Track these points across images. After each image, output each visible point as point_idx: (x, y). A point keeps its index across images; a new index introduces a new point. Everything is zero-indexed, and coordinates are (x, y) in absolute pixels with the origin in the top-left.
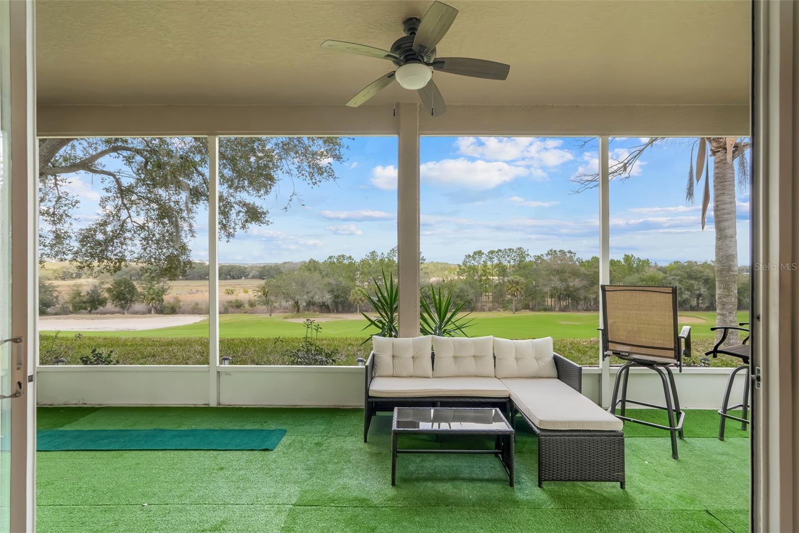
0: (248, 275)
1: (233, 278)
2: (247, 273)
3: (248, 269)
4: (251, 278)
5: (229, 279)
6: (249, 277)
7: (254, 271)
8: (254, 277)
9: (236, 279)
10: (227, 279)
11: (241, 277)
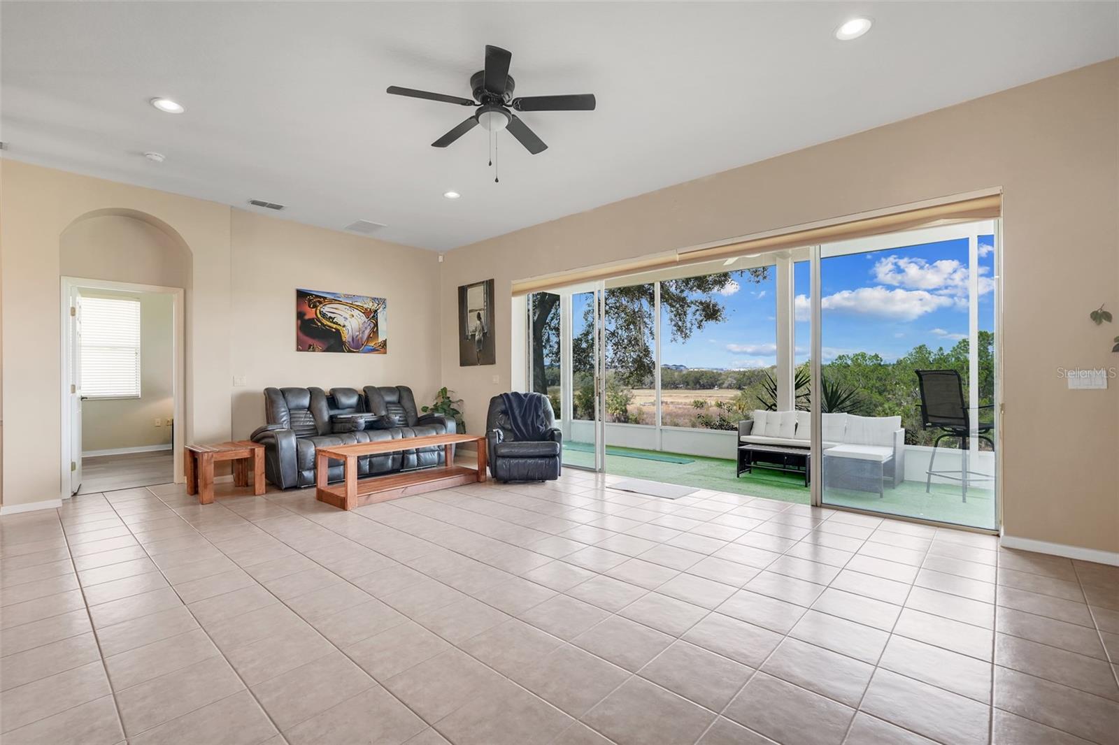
0: (723, 383)
1: (703, 387)
2: (721, 382)
3: (723, 377)
4: (728, 388)
5: (699, 389)
6: (724, 386)
7: (729, 379)
8: (730, 387)
9: (707, 389)
10: (696, 389)
11: (714, 386)
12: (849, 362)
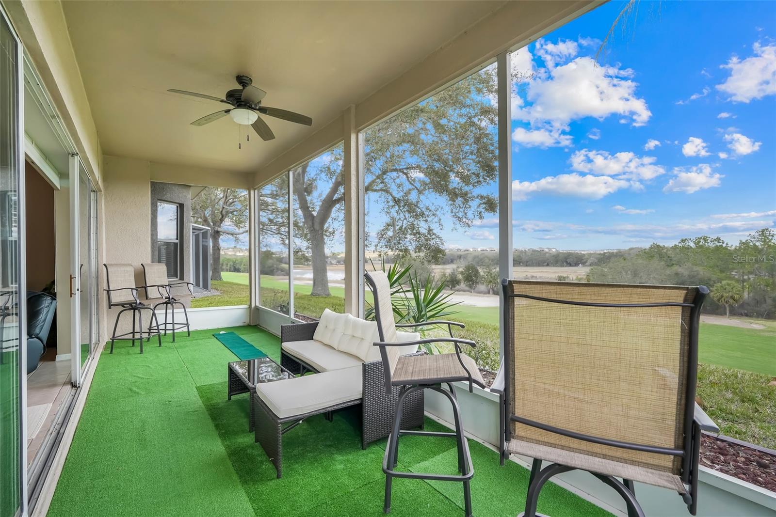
0: (586, 262)
1: (570, 265)
2: (585, 260)
3: (586, 256)
4: (588, 266)
5: (567, 266)
6: (587, 264)
7: (592, 258)
8: (590, 265)
9: (573, 266)
10: (563, 266)
11: (579, 264)
12: (692, 245)
